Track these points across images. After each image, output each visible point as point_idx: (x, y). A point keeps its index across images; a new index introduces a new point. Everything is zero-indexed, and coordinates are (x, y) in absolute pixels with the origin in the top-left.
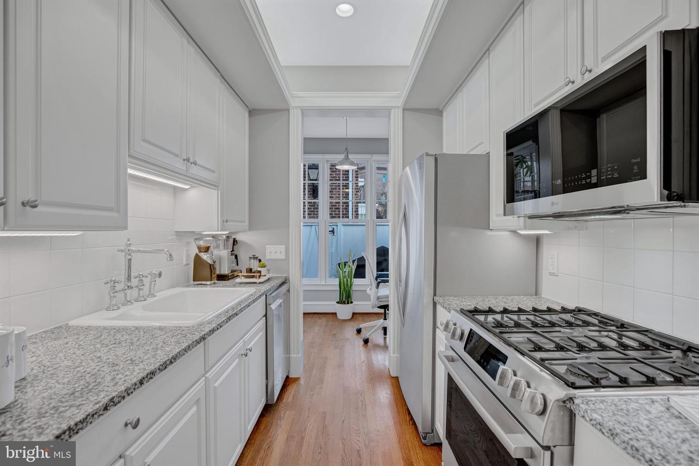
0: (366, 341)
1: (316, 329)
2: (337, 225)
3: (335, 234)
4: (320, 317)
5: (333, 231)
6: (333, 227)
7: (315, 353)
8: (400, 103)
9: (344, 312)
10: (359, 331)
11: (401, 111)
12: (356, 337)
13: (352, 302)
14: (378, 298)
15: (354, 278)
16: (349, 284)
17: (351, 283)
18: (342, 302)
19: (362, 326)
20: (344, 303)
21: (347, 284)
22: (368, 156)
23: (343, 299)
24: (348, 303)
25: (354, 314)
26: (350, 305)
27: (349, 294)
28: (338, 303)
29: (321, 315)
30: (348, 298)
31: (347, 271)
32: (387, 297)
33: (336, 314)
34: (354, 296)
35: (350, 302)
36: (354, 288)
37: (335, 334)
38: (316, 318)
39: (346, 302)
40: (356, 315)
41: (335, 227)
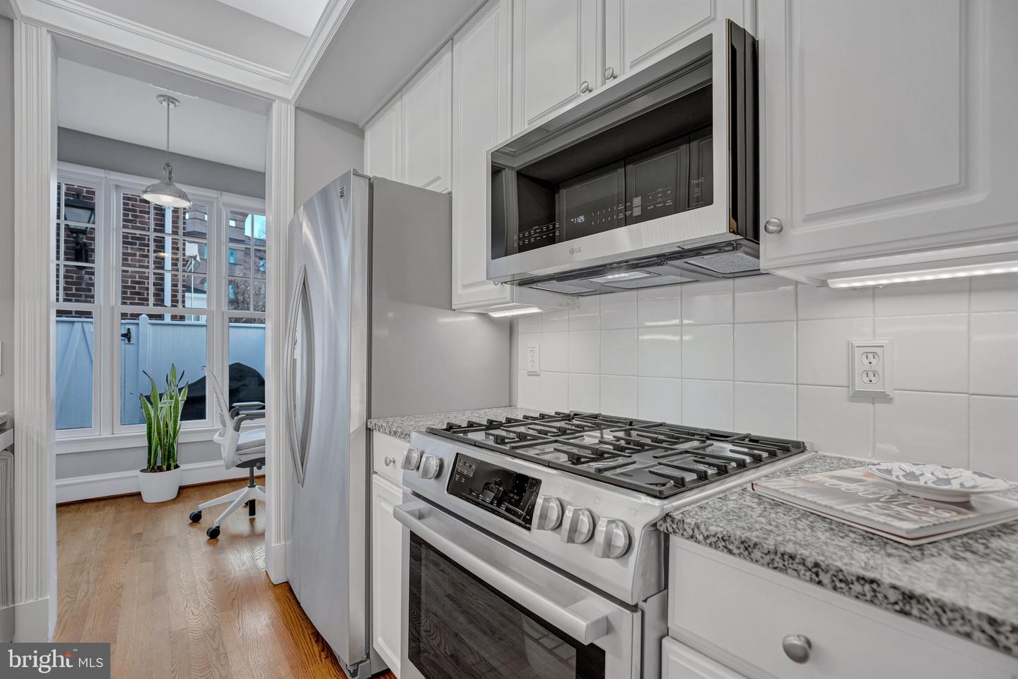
0: (214, 534)
1: (90, 533)
2: (138, 324)
3: (133, 340)
4: (98, 506)
5: (127, 336)
6: (127, 327)
7: (88, 582)
8: (291, 93)
9: (158, 487)
10: (196, 518)
11: (291, 109)
12: (190, 528)
13: (177, 467)
14: (238, 449)
15: (181, 420)
16: (171, 431)
17: (175, 428)
18: (153, 468)
19: (203, 506)
20: (160, 469)
21: (167, 431)
22: (212, 194)
23: (155, 462)
24: (169, 469)
25: (181, 488)
26: (173, 471)
27: (169, 452)
28: (143, 471)
29: (102, 503)
30: (169, 459)
31: (167, 406)
32: (262, 443)
33: (139, 494)
34: (181, 454)
35: (172, 467)
36: (181, 439)
37: (141, 533)
38: (90, 511)
39: (165, 467)
40: (185, 491)
41: (133, 328)
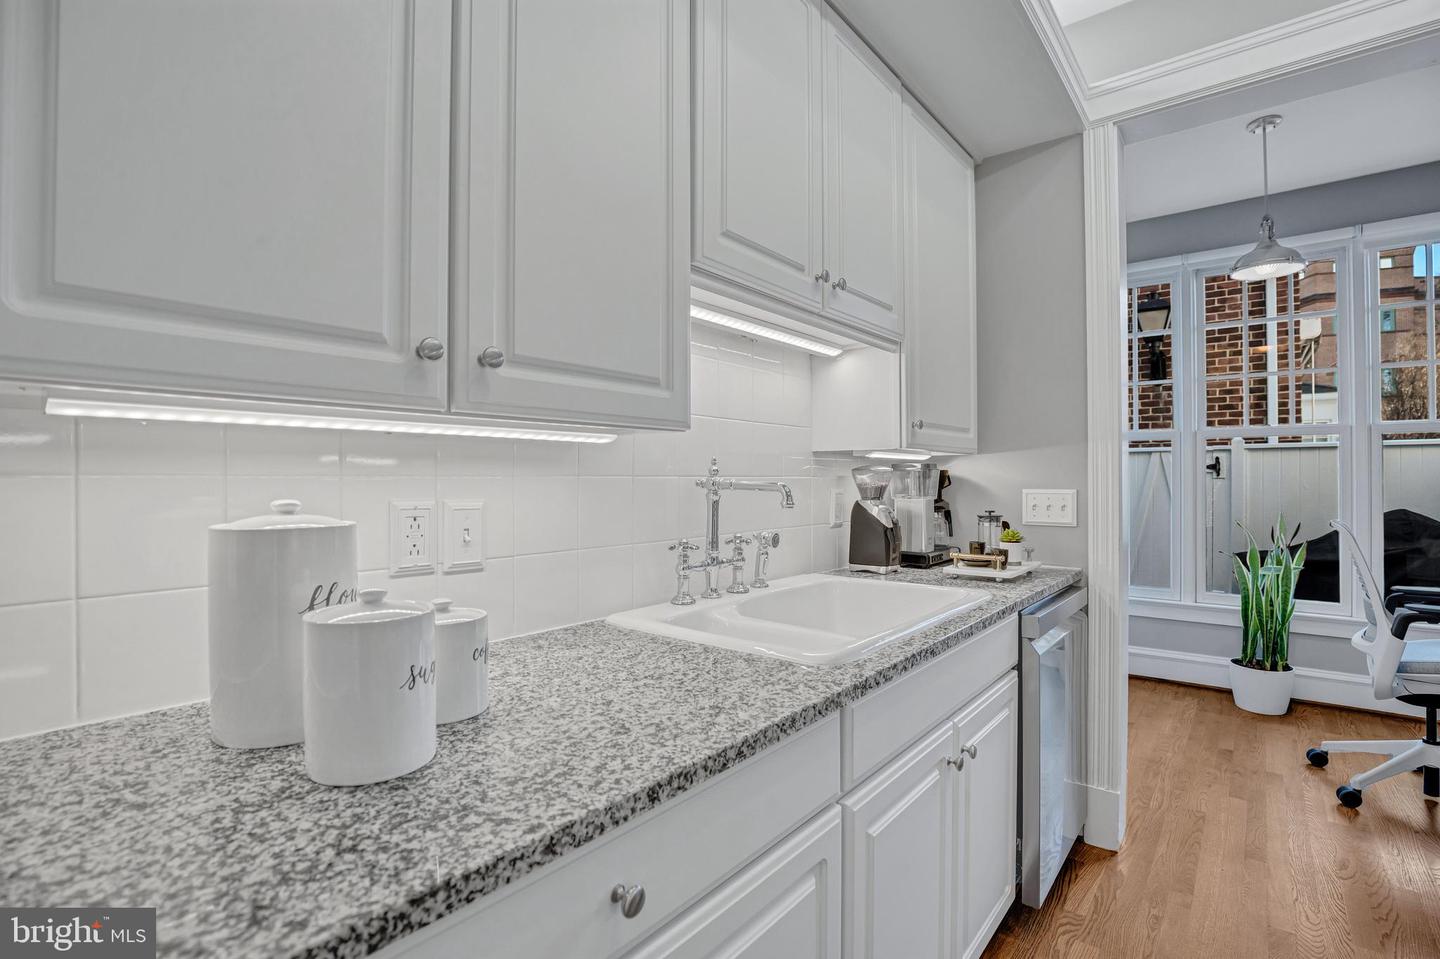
0: (1350, 800)
1: (1167, 726)
4: (1177, 693)
5: (1216, 467)
6: (1216, 455)
7: (1162, 791)
9: (1259, 691)
10: (1318, 760)
12: (1307, 772)
13: (1287, 668)
14: (1402, 668)
15: (1297, 596)
16: (1278, 614)
17: (1284, 610)
18: (1250, 662)
19: (1329, 745)
20: (1260, 666)
21: (1272, 612)
23: (1254, 654)
24: (1274, 668)
25: (1295, 704)
26: (1281, 674)
27: (1275, 643)
28: (1235, 661)
29: (1182, 689)
30: (1274, 653)
31: (1271, 574)
33: (1229, 692)
34: (1295, 650)
35: (1280, 667)
36: (1294, 626)
37: (1231, 752)
38: (1166, 695)
39: (1268, 665)
40: (1300, 708)
